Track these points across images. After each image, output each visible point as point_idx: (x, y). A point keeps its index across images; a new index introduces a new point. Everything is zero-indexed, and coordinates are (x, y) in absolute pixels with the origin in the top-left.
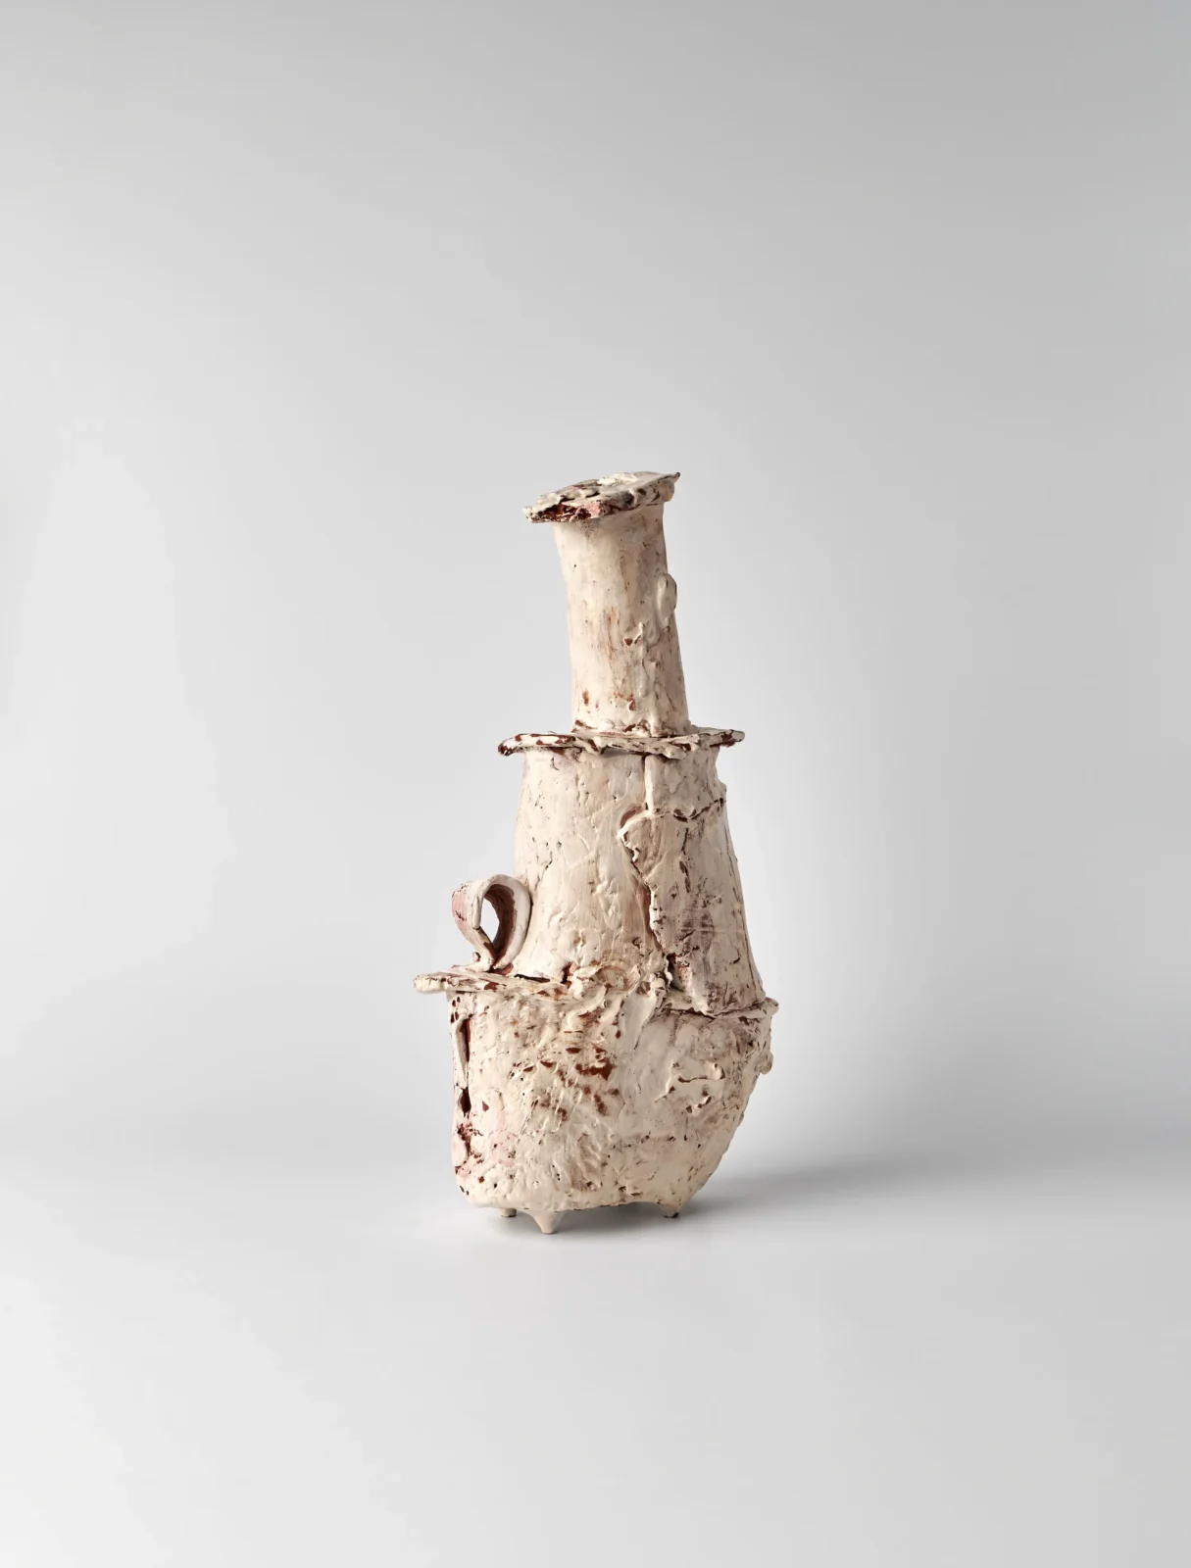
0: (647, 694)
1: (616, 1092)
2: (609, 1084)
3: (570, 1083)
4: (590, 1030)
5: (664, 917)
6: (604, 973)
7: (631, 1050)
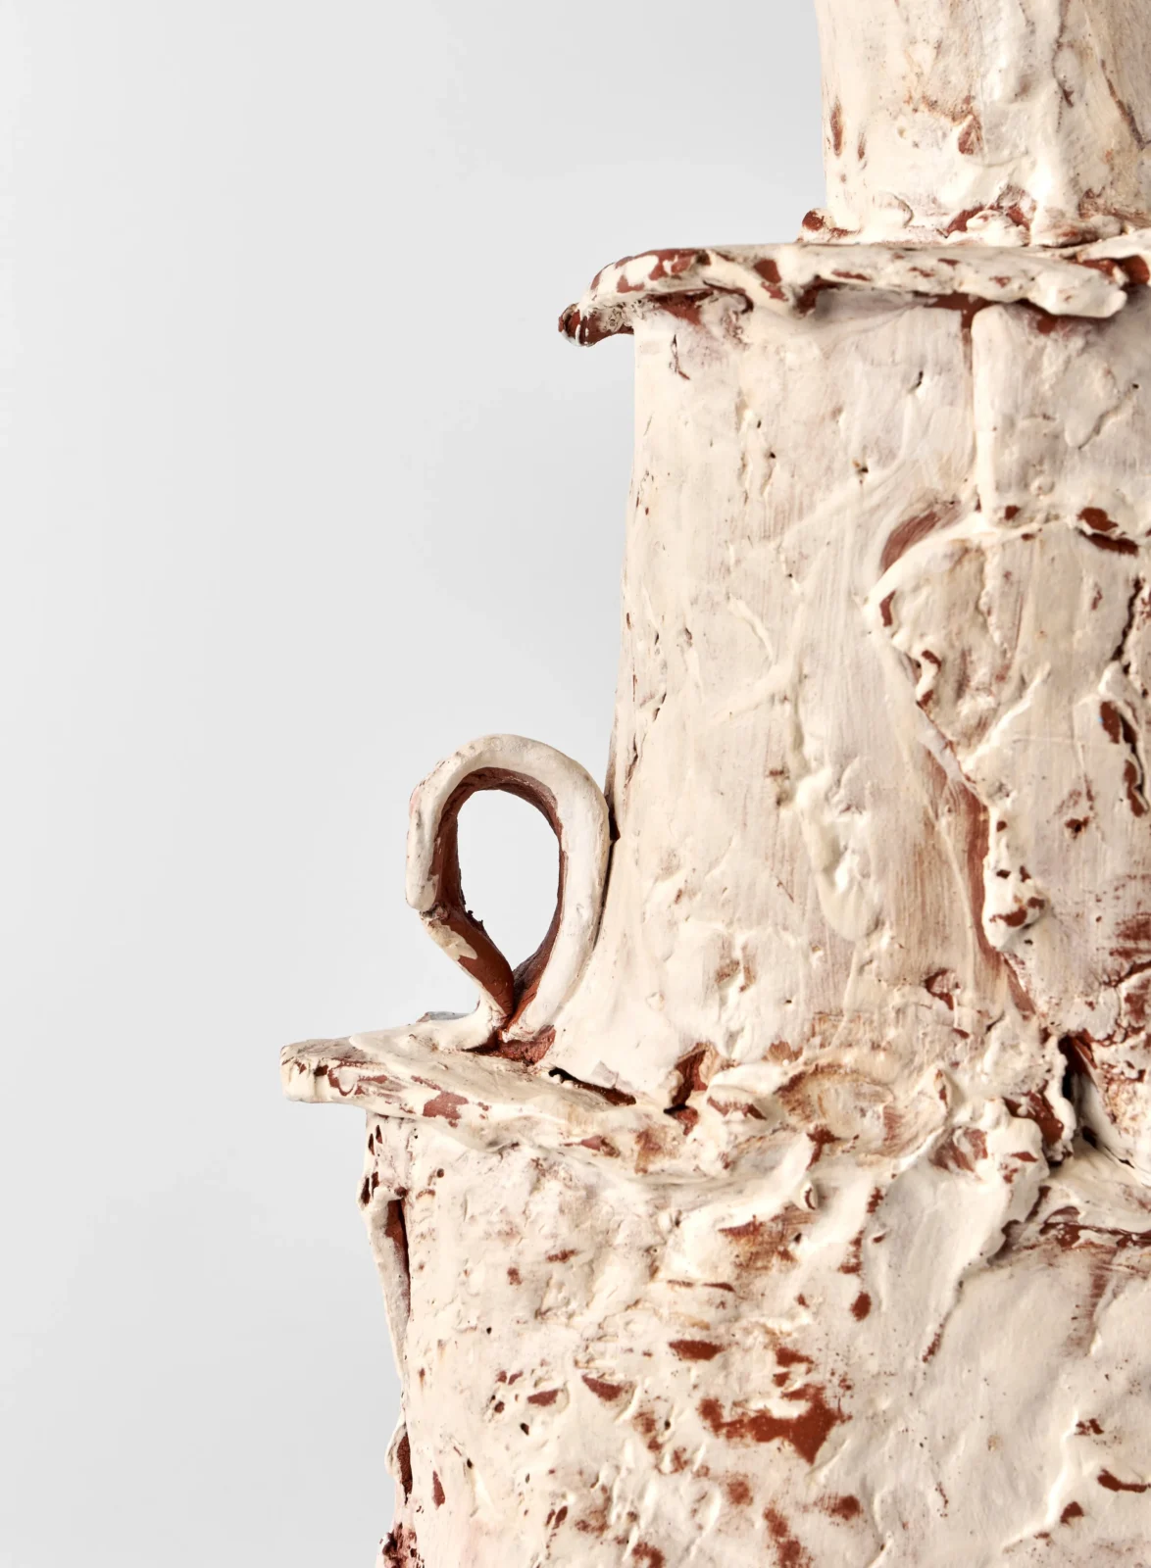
0: (1024, 89)
1: (848, 1507)
2: (822, 1475)
3: (680, 1462)
4: (759, 1284)
5: (1034, 902)
6: (812, 1089)
7: (913, 1363)
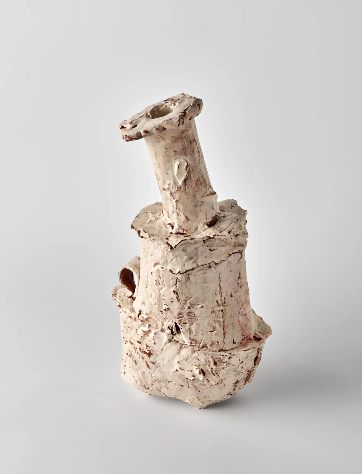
0: (173, 213)
1: (153, 363)
2: (151, 359)
3: (138, 353)
4: (145, 337)
5: (167, 309)
6: (149, 320)
7: (160, 350)
